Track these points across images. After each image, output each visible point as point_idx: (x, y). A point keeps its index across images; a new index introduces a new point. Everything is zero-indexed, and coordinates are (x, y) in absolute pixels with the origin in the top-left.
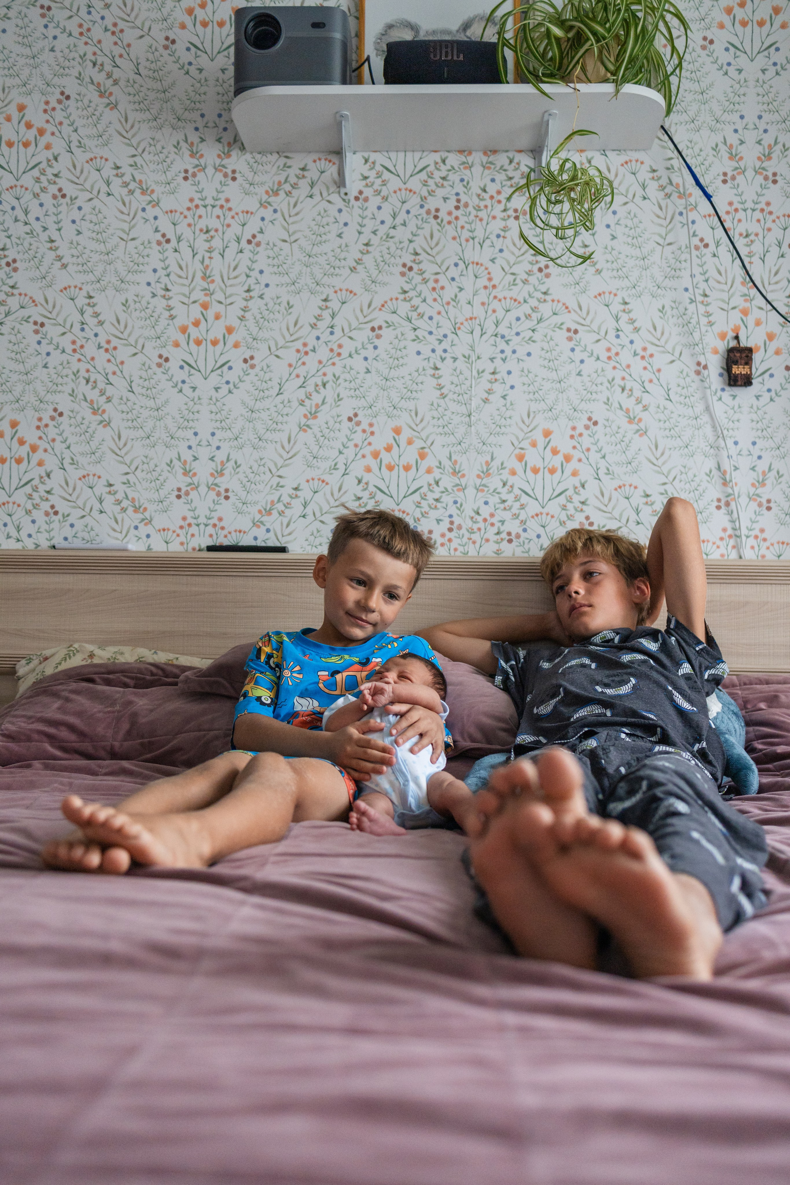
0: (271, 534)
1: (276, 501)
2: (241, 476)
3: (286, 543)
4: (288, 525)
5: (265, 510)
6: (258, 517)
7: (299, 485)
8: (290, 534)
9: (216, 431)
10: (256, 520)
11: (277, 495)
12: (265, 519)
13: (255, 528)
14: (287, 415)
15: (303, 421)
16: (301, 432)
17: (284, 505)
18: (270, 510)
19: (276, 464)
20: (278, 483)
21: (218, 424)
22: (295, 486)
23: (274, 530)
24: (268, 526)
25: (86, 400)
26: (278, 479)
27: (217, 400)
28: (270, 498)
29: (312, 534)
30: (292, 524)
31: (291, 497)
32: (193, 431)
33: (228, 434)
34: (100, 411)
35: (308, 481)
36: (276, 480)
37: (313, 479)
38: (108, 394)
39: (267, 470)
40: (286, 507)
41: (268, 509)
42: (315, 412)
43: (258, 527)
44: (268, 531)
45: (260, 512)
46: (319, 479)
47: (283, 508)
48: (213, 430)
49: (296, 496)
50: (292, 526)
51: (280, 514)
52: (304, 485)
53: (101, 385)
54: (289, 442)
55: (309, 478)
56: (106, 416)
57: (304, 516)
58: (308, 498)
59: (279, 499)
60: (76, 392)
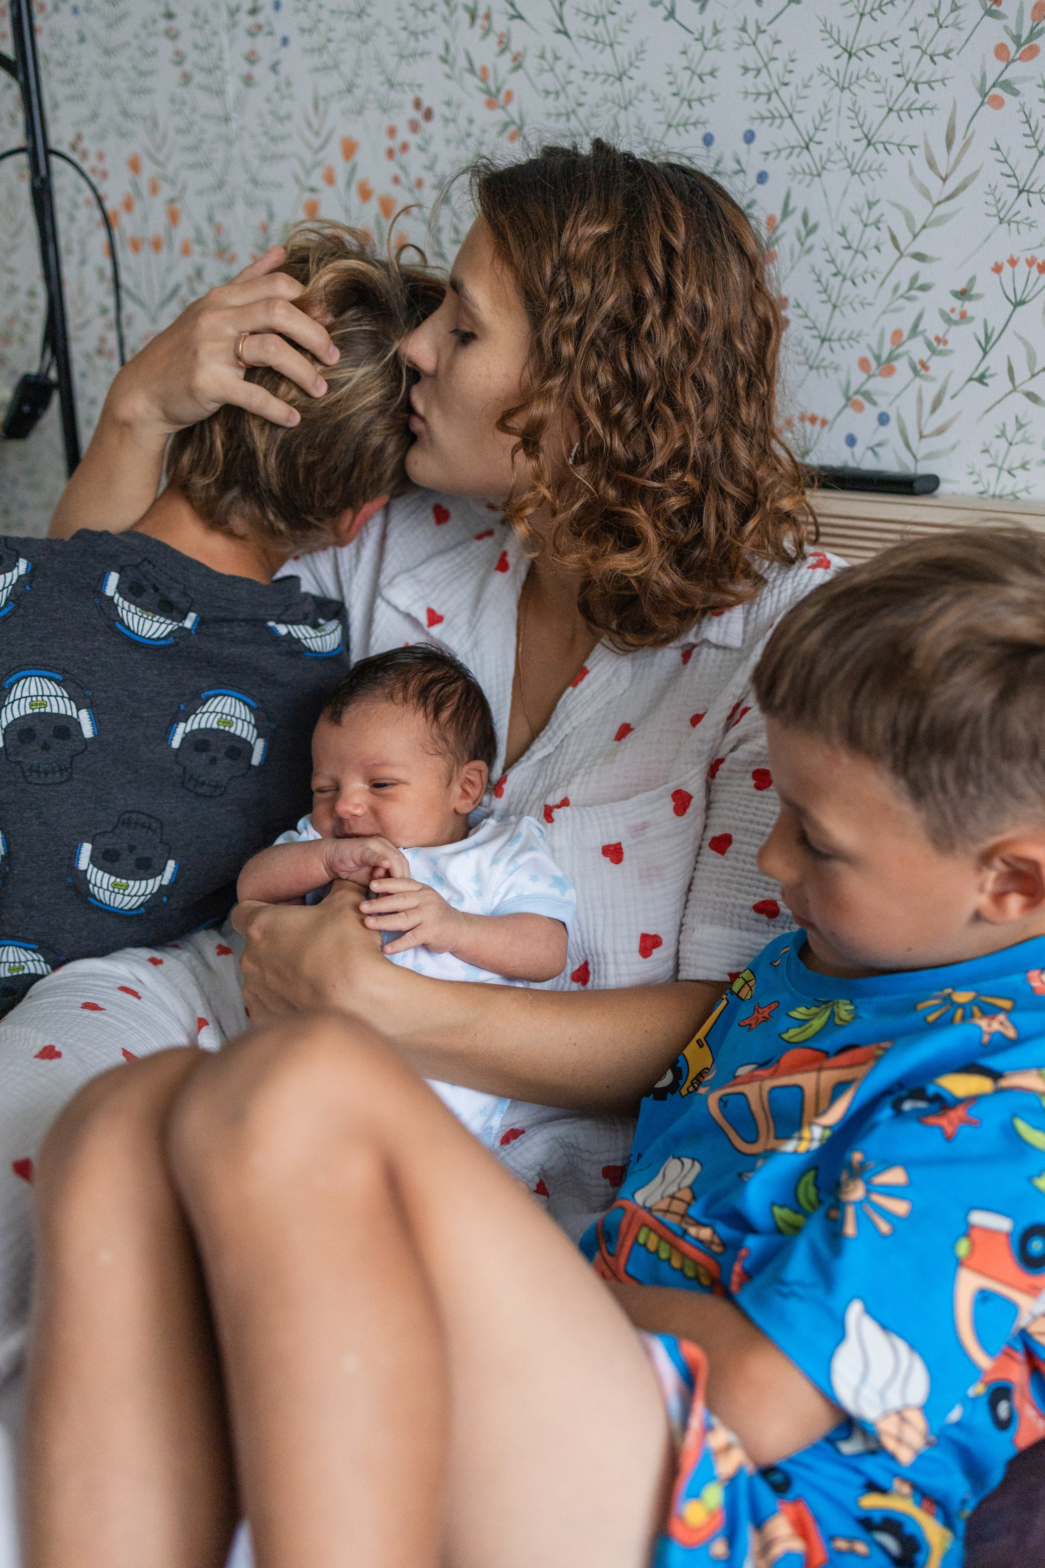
0: (891, 431)
1: (906, 333)
2: (818, 258)
3: (930, 456)
4: (937, 404)
5: (877, 358)
6: (858, 378)
7: (972, 280)
8: (940, 431)
9: (756, 127)
10: (854, 388)
11: (911, 311)
12: (876, 384)
13: (849, 411)
14: (946, 55)
15: (995, 68)
16: (986, 108)
17: (929, 345)
18: (891, 358)
19: (909, 219)
20: (915, 278)
21: (762, 106)
22: (959, 286)
23: (899, 418)
24: (883, 405)
25: (472, 70)
26: (916, 265)
27: (760, 31)
28: (891, 323)
29: (1002, 434)
30: (946, 400)
31: (949, 321)
32: (701, 131)
33: (788, 134)
34: (502, 97)
35: (997, 269)
36: (910, 266)
37: (1013, 262)
38: (516, 46)
39: (885, 237)
40: (934, 351)
41: (885, 355)
42: (1032, 35)
43: (859, 408)
44: (883, 419)
45: (863, 364)
46: (1030, 263)
47: (925, 354)
48: (748, 126)
49: (963, 315)
50: (948, 407)
51: (916, 372)
52: (986, 284)
53: (500, 23)
54: (949, 144)
55: (1003, 259)
56: (513, 109)
57: (981, 379)
58: (997, 324)
59: (916, 325)
60: (452, 48)
